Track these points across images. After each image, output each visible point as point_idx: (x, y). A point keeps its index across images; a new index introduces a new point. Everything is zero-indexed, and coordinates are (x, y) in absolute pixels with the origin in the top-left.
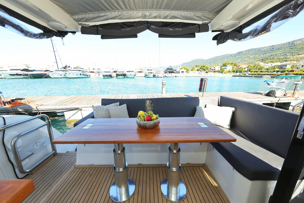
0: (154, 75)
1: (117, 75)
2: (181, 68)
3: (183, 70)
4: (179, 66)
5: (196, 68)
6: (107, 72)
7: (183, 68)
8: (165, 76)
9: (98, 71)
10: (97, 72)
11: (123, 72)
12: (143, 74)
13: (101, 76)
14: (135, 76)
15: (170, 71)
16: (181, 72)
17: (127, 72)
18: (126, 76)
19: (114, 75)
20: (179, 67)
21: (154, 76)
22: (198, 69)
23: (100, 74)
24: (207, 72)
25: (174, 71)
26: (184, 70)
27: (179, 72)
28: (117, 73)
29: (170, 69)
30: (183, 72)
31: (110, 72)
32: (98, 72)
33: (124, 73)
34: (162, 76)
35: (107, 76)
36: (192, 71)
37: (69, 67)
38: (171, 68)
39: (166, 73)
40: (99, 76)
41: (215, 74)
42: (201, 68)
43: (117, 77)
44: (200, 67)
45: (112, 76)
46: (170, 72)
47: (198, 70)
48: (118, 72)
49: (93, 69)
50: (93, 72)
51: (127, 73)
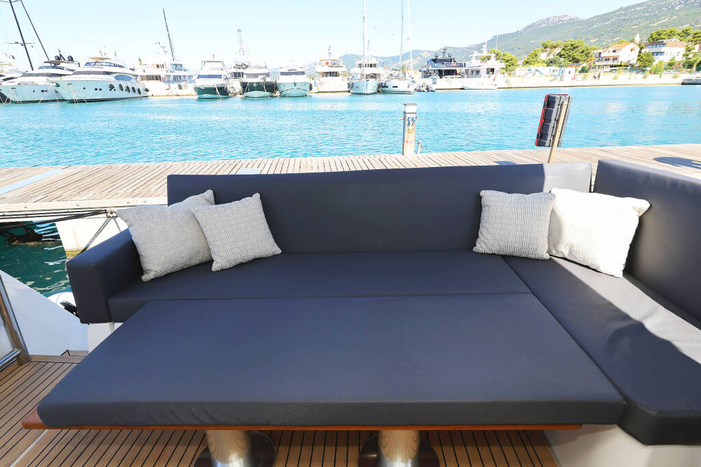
0: (380, 86)
1: (246, 87)
2: (485, 54)
3: (493, 63)
4: (479, 48)
5: (543, 56)
6: (210, 76)
7: (493, 55)
8: (424, 89)
9: (177, 73)
10: (171, 79)
11: (268, 75)
12: (340, 83)
13: (189, 90)
14: (311, 89)
15: (444, 67)
16: (483, 72)
17: (282, 74)
18: (277, 89)
19: (235, 85)
20: (476, 54)
21: (382, 89)
22: (551, 57)
23: (182, 84)
24: (583, 71)
25: (458, 70)
26: (497, 65)
27: (478, 72)
28: (246, 79)
29: (442, 61)
30: (493, 70)
31: (219, 77)
32: (176, 79)
33: (268, 80)
34: (412, 89)
35: (211, 90)
36: (526, 67)
37: (71, 59)
38: (447, 56)
39: (427, 74)
40: (180, 92)
41: (613, 75)
42: (563, 52)
43: (246, 94)
44: (557, 51)
45: (229, 89)
46: (441, 73)
47: (550, 63)
48: (249, 76)
49: (158, 66)
50: (158, 78)
51: (282, 80)
